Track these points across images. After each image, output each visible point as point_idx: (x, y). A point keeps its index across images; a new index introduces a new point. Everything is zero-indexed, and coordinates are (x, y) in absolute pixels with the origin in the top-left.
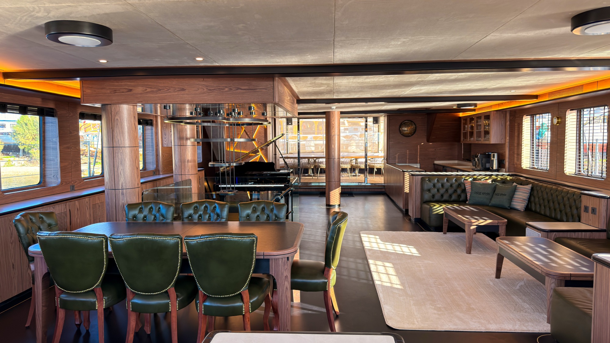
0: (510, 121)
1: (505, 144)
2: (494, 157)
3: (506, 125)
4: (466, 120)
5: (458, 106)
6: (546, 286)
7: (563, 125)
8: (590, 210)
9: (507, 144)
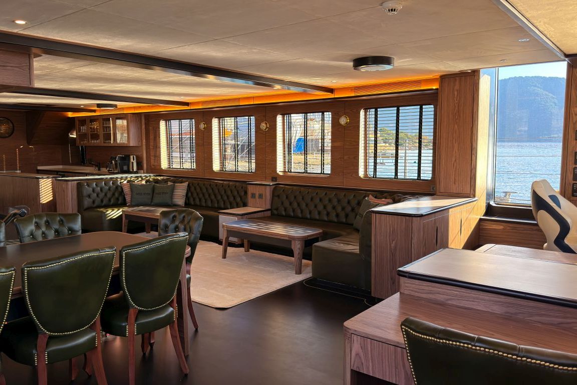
0: (145, 124)
1: (142, 146)
2: (134, 160)
3: (141, 129)
4: (83, 121)
5: (99, 106)
6: (293, 247)
7: (209, 129)
8: (257, 196)
9: (144, 147)
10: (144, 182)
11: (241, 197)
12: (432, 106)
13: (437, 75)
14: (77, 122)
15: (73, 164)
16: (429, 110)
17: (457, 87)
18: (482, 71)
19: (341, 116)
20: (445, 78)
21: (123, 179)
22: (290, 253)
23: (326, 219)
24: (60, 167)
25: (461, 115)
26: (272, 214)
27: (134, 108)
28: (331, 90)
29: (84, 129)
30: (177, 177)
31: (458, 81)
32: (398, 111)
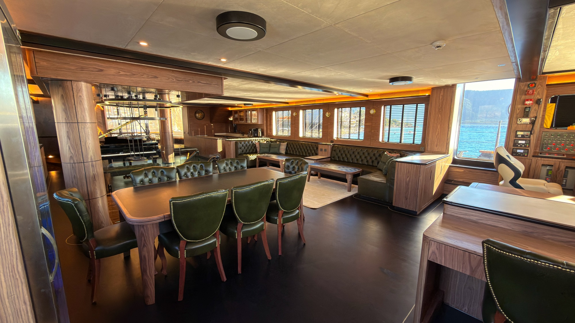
0: (266, 113)
1: (264, 124)
2: (260, 131)
3: (264, 115)
4: (236, 112)
5: (245, 104)
6: (347, 178)
7: (298, 116)
8: (323, 150)
9: (265, 124)
10: (265, 142)
11: (314, 150)
12: (424, 104)
13: (430, 87)
14: (233, 113)
15: (231, 133)
16: (422, 107)
17: (442, 94)
18: (458, 85)
19: (371, 109)
20: (435, 89)
21: (255, 140)
22: (345, 180)
23: (361, 163)
24: (224, 134)
25: (444, 110)
26: (331, 160)
27: (261, 105)
28: (367, 96)
29: (236, 116)
30: (281, 140)
31: (443, 90)
32: (403, 106)
